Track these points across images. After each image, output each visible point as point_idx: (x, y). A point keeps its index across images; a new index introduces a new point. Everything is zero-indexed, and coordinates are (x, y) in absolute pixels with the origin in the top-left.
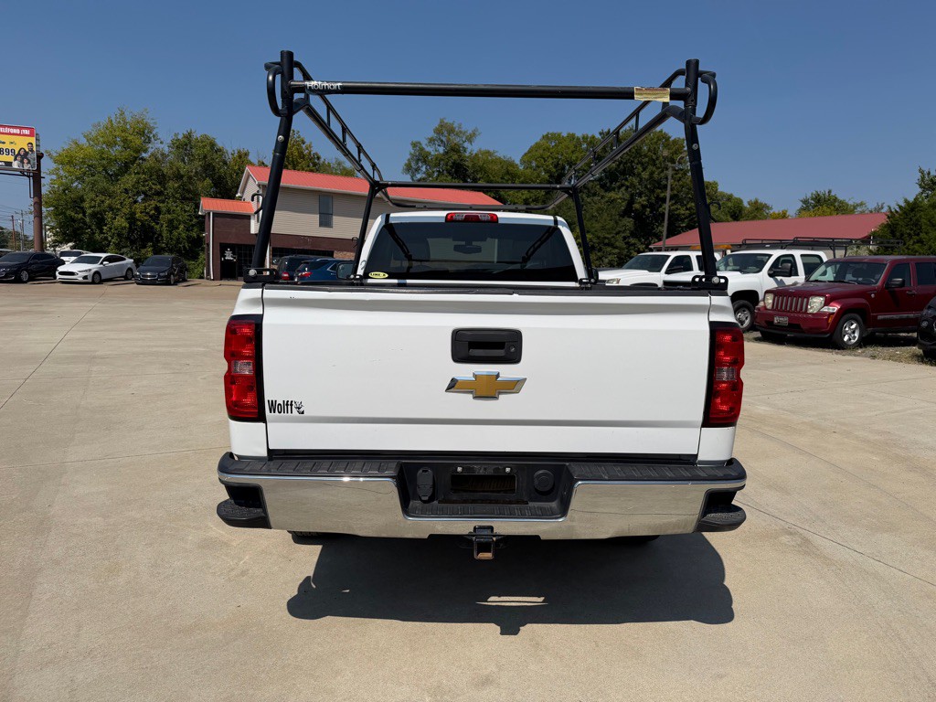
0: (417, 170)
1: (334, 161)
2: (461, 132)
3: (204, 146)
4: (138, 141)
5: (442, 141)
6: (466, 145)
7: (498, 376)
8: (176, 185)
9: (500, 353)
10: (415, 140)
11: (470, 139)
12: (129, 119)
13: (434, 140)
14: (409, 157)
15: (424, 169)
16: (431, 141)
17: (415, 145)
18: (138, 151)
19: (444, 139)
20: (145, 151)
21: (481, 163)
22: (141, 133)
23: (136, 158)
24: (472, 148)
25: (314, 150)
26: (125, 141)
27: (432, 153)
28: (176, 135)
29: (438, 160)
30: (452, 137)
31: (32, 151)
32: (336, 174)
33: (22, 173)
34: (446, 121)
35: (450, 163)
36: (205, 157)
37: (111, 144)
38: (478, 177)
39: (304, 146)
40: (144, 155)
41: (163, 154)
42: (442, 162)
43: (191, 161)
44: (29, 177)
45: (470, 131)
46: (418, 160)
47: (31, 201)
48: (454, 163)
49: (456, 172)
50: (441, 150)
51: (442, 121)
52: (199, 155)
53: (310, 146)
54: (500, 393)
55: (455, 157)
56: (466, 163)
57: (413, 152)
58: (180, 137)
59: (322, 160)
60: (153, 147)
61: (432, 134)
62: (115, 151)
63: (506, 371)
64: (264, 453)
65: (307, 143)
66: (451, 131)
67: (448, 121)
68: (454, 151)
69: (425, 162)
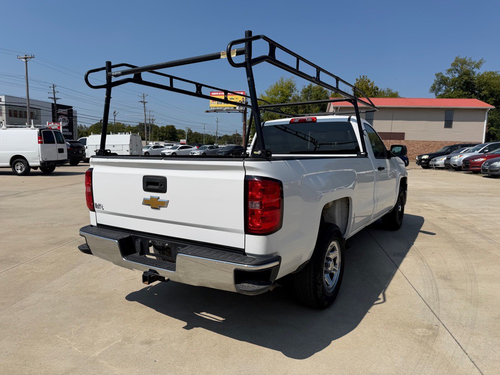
0: (439, 89)
1: (386, 90)
2: (471, 63)
3: (317, 90)
4: (287, 92)
5: (457, 70)
6: (474, 70)
7: (159, 198)
8: (302, 111)
9: (157, 187)
10: (438, 72)
11: (478, 66)
12: (284, 82)
13: (451, 70)
14: (434, 82)
15: (444, 88)
16: (449, 71)
17: (437, 75)
18: (287, 96)
19: (459, 69)
20: (290, 96)
21: (485, 80)
22: (289, 88)
23: (286, 100)
24: (479, 72)
25: (375, 85)
26: (282, 92)
27: (451, 78)
28: (304, 86)
29: (454, 82)
30: (465, 66)
31: (244, 101)
32: (387, 97)
33: (240, 111)
34: (460, 58)
35: (462, 83)
36: (317, 95)
37: (276, 95)
38: (482, 89)
39: (369, 84)
40: (290, 98)
41: (298, 97)
42: (457, 83)
43: (311, 98)
44: (242, 112)
45: (478, 61)
46: (441, 83)
47: (242, 124)
48: (465, 82)
49: (467, 87)
50: (457, 75)
51: (457, 58)
52: (314, 95)
53: (373, 83)
54: (160, 207)
55: (467, 78)
56: (474, 81)
57: (436, 79)
58: (306, 87)
59: (379, 90)
60: (294, 94)
61: (450, 67)
62: (278, 98)
63: (162, 196)
64: (96, 225)
65: (371, 81)
66: (464, 62)
67: (462, 57)
68: (466, 75)
69: (445, 84)
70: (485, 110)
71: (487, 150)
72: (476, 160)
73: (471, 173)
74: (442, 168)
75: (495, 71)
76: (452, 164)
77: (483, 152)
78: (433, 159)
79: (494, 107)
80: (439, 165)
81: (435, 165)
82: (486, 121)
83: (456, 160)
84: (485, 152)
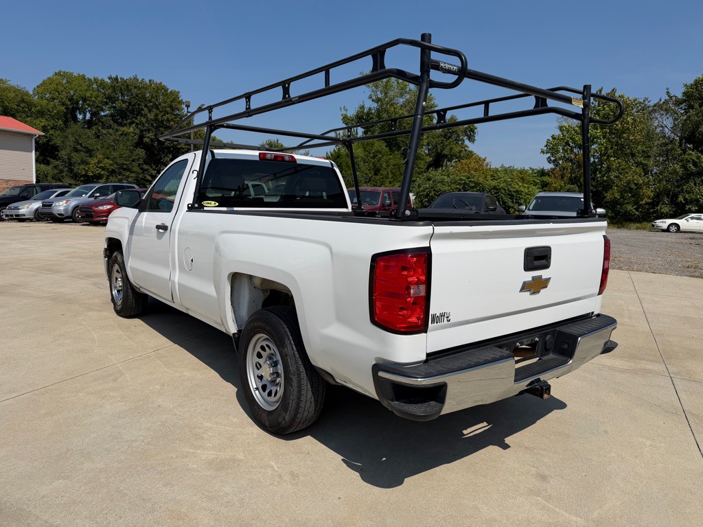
63: (544, 273)
70: (30, 136)
71: (98, 194)
72: (101, 208)
73: (88, 225)
74: (30, 220)
75: (4, 79)
76: (55, 212)
77: (93, 196)
78: (12, 205)
79: (43, 134)
80: (24, 215)
81: (18, 215)
82: (34, 152)
83: (62, 208)
84: (96, 197)
